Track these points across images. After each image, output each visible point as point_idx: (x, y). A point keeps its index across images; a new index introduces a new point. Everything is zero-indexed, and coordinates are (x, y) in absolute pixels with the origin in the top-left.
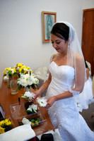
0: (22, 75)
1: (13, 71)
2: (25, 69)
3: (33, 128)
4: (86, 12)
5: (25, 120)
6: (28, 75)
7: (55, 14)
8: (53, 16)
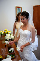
0: (7, 35)
1: (3, 33)
2: (8, 32)
3: (12, 59)
4: (35, 7)
5: (8, 56)
6: (9, 35)
7: (21, 8)
8: (21, 9)
